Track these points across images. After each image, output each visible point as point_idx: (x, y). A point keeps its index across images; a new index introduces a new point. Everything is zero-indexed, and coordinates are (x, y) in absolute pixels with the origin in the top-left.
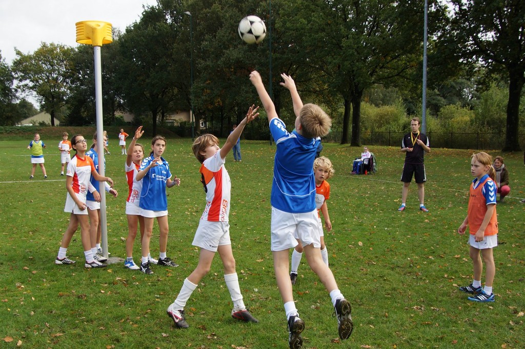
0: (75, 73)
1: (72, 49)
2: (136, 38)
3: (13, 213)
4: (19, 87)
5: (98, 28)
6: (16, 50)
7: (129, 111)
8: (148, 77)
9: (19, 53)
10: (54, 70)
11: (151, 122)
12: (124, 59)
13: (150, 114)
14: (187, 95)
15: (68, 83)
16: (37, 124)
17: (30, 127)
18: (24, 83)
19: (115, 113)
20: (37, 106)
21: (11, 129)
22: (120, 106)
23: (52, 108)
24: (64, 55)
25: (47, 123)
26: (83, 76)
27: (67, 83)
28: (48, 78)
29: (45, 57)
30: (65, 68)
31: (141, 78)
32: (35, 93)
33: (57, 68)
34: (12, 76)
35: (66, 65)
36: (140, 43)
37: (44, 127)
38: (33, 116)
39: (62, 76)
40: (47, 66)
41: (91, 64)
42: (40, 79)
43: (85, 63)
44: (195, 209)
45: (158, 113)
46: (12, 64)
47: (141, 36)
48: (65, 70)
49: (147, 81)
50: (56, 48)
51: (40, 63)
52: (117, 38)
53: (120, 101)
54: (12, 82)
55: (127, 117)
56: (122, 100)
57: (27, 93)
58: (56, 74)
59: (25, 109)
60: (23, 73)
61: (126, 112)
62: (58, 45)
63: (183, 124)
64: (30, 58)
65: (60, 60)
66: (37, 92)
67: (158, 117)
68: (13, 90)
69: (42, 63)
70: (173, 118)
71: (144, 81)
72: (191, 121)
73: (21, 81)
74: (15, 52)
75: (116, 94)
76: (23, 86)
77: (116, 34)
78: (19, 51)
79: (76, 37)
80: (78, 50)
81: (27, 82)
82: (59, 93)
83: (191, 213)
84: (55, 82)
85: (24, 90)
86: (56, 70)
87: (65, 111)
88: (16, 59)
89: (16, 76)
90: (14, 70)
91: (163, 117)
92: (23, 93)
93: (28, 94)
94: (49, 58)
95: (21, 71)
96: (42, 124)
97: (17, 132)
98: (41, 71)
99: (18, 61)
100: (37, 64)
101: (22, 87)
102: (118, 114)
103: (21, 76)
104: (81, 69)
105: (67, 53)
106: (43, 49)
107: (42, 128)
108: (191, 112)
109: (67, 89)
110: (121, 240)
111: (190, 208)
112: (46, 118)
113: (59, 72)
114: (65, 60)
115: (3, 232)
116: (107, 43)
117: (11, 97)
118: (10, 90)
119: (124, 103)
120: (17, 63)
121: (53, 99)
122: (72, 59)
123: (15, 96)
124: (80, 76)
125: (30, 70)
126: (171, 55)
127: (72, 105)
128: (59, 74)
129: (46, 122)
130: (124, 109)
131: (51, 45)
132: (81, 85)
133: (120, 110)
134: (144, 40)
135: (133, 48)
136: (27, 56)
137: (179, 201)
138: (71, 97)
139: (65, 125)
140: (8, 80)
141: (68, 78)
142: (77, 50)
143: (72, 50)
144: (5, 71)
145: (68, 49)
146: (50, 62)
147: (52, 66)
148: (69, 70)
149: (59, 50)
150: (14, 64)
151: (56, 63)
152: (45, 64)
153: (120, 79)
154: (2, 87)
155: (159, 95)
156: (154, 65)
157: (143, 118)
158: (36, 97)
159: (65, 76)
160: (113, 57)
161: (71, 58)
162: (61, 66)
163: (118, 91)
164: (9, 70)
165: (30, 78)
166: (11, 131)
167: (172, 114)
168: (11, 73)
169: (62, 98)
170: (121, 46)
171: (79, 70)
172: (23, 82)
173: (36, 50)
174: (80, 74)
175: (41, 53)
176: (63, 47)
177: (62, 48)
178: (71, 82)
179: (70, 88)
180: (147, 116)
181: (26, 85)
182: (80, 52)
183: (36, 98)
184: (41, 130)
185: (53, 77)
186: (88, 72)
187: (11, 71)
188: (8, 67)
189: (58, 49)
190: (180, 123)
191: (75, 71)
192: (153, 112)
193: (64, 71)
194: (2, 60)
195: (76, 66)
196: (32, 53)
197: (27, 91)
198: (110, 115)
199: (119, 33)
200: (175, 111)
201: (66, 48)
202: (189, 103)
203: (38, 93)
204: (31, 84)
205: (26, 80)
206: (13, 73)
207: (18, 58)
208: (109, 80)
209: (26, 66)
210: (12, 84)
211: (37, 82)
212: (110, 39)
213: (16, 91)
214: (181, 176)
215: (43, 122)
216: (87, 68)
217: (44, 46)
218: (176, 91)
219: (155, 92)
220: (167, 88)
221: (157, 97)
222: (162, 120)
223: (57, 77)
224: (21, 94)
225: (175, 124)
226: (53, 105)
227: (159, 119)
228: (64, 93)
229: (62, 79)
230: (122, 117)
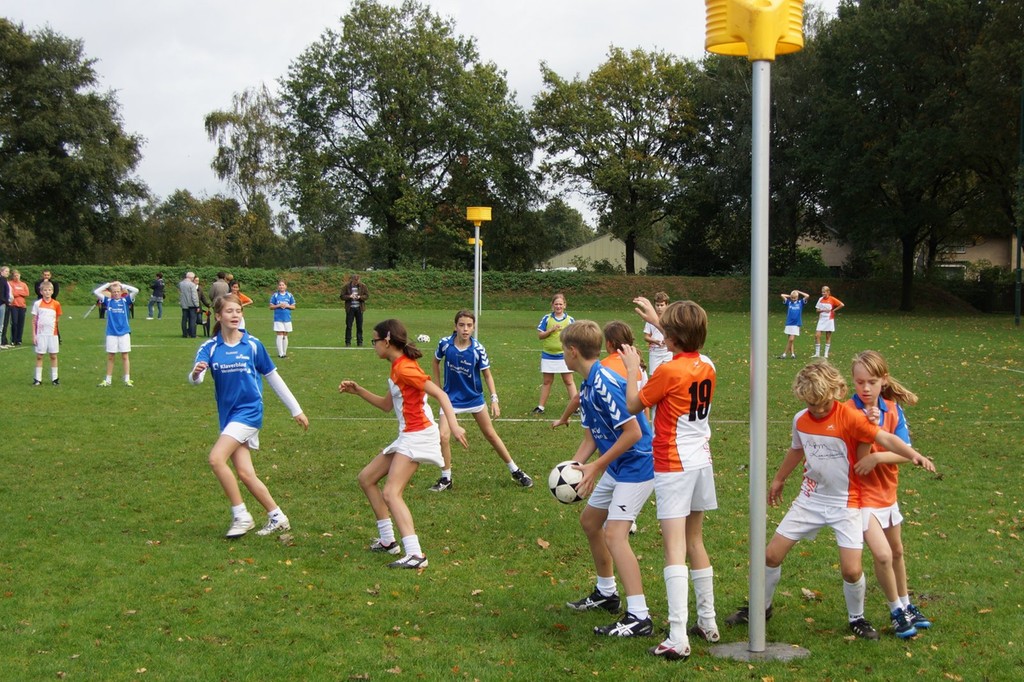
0: (695, 131)
1: (688, 65)
2: (867, 32)
3: (519, 503)
4: (547, 169)
5: (765, 9)
6: (544, 69)
7: (836, 236)
8: (895, 141)
9: (550, 78)
10: (639, 124)
11: (898, 267)
12: (829, 93)
13: (896, 245)
14: (1004, 192)
15: (675, 158)
16: (590, 268)
17: (570, 274)
18: (561, 156)
19: (799, 242)
20: (591, 219)
21: (523, 278)
22: (814, 224)
23: (630, 225)
24: (667, 81)
25: (615, 266)
26: (717, 139)
27: (673, 158)
28: (623, 142)
29: (617, 87)
30: (670, 117)
31: (876, 144)
32: (586, 185)
33: (648, 118)
34: (531, 139)
35: (671, 110)
36: (877, 45)
37: (607, 276)
38: (579, 245)
39: (661, 140)
40: (621, 111)
41: (738, 105)
42: (603, 148)
43: (724, 103)
44: (1016, 521)
45: (919, 242)
46: (533, 108)
47: (878, 27)
48: (667, 122)
49: (893, 153)
50: (647, 63)
51: (605, 103)
52: (813, 34)
53: (814, 209)
54: (531, 154)
55: (831, 253)
56: (817, 206)
57: (566, 185)
58: (644, 133)
59: (561, 227)
60: (560, 131)
61: (830, 239)
62: (652, 55)
63: (989, 275)
64: (578, 90)
65: (656, 95)
66: (593, 182)
67: (918, 254)
68: (532, 177)
69: (610, 104)
70: (960, 258)
71: (883, 152)
72: (1014, 266)
73: (552, 151)
74: (541, 76)
75: (802, 190)
76: (557, 164)
77: (812, 22)
78: (551, 73)
79: (704, 37)
80: (705, 67)
81: (569, 154)
82: (649, 185)
83: (1005, 531)
84: (640, 156)
85: (559, 177)
86: (645, 122)
87: (663, 233)
88: (543, 95)
89: (542, 139)
90: (539, 125)
91: (932, 253)
92: (556, 185)
93: (570, 187)
94: (627, 90)
95: (554, 126)
96: (603, 268)
97: (536, 288)
98: (606, 125)
99: (548, 99)
100: (597, 108)
101: (554, 168)
102: (805, 245)
103: (554, 138)
104: (712, 119)
105: (674, 77)
106: (614, 67)
107: (601, 279)
108: (1015, 242)
109: (672, 175)
110: (802, 595)
111: (1002, 518)
112: (612, 250)
113: (652, 128)
114: (670, 95)
115: (491, 552)
116: (787, 50)
117: (527, 194)
118: (524, 176)
119: (825, 212)
120: (545, 106)
121: (634, 201)
122: (688, 94)
123: (536, 191)
124: (708, 138)
125: (577, 124)
126: (964, 77)
127: (683, 217)
128: (652, 134)
129: (612, 262)
130: (823, 231)
131: (636, 54)
132: (710, 163)
133: (813, 233)
134: (887, 37)
135: (858, 59)
136: (572, 87)
137: (971, 494)
138: (681, 195)
139: (662, 272)
140: (520, 151)
141: (675, 143)
142: (701, 68)
143: (690, 67)
144: (515, 125)
145: (679, 66)
146: (629, 101)
147: (635, 111)
148: (678, 123)
149: (654, 69)
150: (537, 108)
151: (647, 103)
152: (616, 106)
153: (816, 147)
154: (506, 168)
155: (922, 192)
156: (914, 108)
157: (876, 256)
158: (588, 194)
159: (668, 139)
160: (800, 87)
161: (686, 90)
162: (658, 111)
163: (808, 182)
164: (524, 123)
165: (578, 143)
166: (521, 286)
167: (959, 247)
168: (529, 132)
169: (658, 198)
170: (823, 56)
171: (705, 123)
172: (558, 154)
173: (596, 70)
174: (708, 133)
175: (609, 78)
176: (667, 61)
177: (662, 62)
178: (683, 156)
179: (680, 173)
180: (887, 250)
181: (566, 163)
182: (711, 72)
183: (591, 199)
184: (598, 283)
185: (636, 143)
186: (730, 128)
187: (530, 127)
188: (521, 115)
189: (653, 65)
190: (983, 274)
191: (696, 126)
192: (903, 240)
193: (664, 127)
194: (507, 98)
195: (697, 113)
196: (584, 78)
197: (567, 179)
198: (785, 245)
199: (819, 19)
200: (969, 237)
201: (673, 64)
202: (1010, 213)
203: (597, 185)
204: (578, 161)
205: (566, 148)
206: (534, 132)
207: (549, 90)
208: (787, 151)
209: (568, 113)
210: (531, 160)
211: (595, 153)
212: (795, 39)
213: (540, 178)
214: (978, 423)
215: (606, 262)
216: (726, 119)
217: (618, 57)
218: (973, 180)
219: (913, 183)
220: (946, 173)
221: (919, 199)
222: (929, 263)
223: (646, 142)
224: (552, 188)
225: (967, 276)
226: (634, 219)
227: (921, 259)
228: (662, 186)
229: (659, 148)
230: (816, 253)
